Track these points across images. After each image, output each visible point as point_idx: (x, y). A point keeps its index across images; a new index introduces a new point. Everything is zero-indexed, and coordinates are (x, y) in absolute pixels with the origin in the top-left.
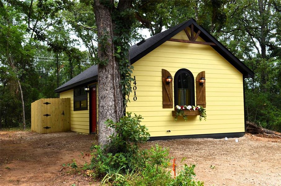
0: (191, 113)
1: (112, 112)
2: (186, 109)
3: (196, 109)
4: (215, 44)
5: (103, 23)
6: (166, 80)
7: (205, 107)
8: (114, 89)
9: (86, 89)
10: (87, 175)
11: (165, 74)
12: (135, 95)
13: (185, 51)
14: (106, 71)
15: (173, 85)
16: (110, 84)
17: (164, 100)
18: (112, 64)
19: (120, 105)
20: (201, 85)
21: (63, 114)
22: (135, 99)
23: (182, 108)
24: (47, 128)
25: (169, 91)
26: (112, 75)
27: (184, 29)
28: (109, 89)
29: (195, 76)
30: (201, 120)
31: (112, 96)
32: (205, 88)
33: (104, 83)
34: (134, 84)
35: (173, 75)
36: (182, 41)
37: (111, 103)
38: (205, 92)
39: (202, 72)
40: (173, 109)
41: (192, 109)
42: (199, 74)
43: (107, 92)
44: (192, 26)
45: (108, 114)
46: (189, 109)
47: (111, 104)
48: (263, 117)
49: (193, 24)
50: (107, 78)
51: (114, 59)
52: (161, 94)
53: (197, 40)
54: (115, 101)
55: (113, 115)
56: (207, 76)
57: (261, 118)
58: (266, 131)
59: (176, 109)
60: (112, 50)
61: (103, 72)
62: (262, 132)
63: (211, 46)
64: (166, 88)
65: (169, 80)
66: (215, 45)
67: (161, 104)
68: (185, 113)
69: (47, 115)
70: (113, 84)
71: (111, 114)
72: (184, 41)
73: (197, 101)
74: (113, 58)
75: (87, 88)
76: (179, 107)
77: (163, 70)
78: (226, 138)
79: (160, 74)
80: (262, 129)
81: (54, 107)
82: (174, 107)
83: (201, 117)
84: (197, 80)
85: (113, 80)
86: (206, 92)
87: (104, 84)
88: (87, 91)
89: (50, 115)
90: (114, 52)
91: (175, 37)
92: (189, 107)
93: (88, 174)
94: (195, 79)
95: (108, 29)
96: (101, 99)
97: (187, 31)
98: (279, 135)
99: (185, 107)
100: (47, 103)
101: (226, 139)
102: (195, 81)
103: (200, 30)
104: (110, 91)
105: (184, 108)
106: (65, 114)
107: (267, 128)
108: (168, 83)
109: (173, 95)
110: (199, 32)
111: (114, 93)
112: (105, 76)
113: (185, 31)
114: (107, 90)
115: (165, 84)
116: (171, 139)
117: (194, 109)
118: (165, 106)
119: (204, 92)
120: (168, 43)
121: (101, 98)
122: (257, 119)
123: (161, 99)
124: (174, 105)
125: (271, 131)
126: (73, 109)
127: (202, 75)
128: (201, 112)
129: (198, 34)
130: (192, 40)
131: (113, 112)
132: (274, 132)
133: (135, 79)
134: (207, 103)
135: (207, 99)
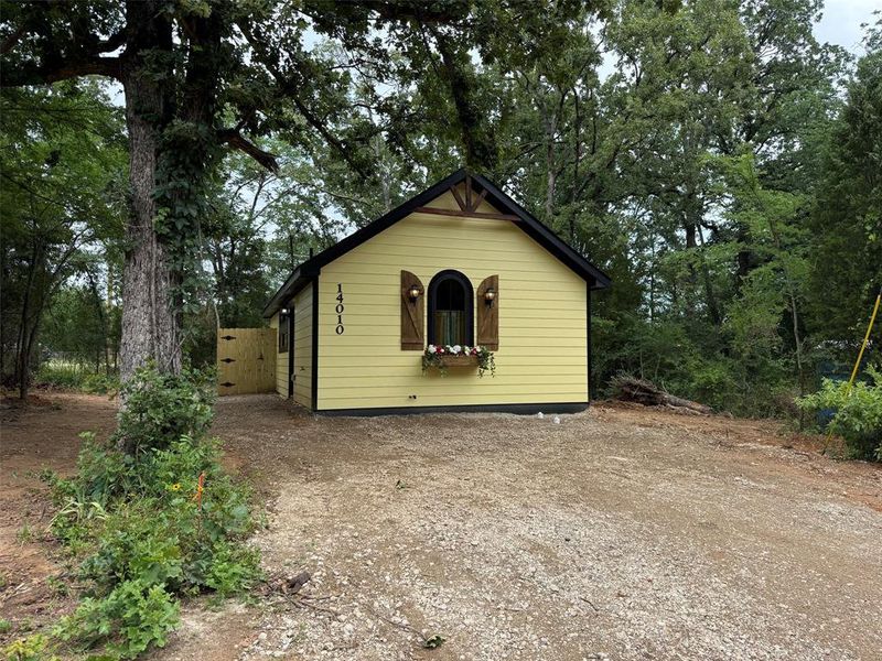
0: (460, 361)
1: (142, 357)
2: (448, 353)
3: (471, 353)
4: (520, 217)
6: (408, 292)
7: (497, 350)
8: (151, 304)
9: (284, 311)
11: (408, 281)
12: (340, 322)
13: (453, 233)
14: (135, 264)
15: (426, 304)
16: (142, 294)
17: (404, 334)
18: (149, 248)
20: (489, 304)
21: (261, 358)
22: (340, 330)
23: (438, 350)
24: (228, 385)
25: (416, 317)
26: (148, 274)
27: (452, 189)
28: (139, 304)
29: (476, 285)
30: (481, 375)
31: (146, 321)
32: (497, 309)
34: (339, 301)
35: (426, 283)
36: (444, 212)
37: (143, 337)
38: (497, 318)
39: (492, 277)
40: (422, 353)
41: (463, 352)
42: (484, 282)
43: (135, 312)
44: (469, 182)
45: (134, 361)
46: (456, 353)
48: (672, 372)
49: (471, 178)
50: (135, 280)
51: (154, 236)
52: (397, 321)
53: (478, 211)
54: (152, 332)
56: (501, 284)
57: (669, 372)
59: (427, 352)
60: (151, 218)
61: (129, 266)
62: (664, 403)
63: (516, 222)
64: (409, 308)
65: (415, 292)
66: (520, 220)
67: (397, 340)
68: (446, 360)
69: (228, 361)
70: (150, 295)
72: (448, 212)
73: (478, 337)
76: (433, 349)
77: (403, 272)
78: (540, 413)
79: (397, 281)
80: (667, 396)
81: (242, 344)
82: (425, 348)
83: (482, 370)
84: (481, 294)
85: (150, 284)
86: (499, 319)
89: (235, 360)
91: (432, 205)
92: (456, 349)
94: (475, 291)
97: (456, 191)
99: (446, 349)
100: (229, 338)
102: (475, 296)
103: (486, 189)
104: (142, 309)
105: (443, 351)
106: (264, 359)
107: (677, 393)
108: (413, 300)
109: (426, 324)
110: (484, 193)
111: (151, 314)
113: (453, 192)
115: (408, 301)
116: (418, 413)
117: (467, 352)
118: (405, 346)
119: (495, 317)
120: (415, 216)
122: (661, 373)
123: (397, 331)
124: (425, 344)
126: (277, 349)
127: (491, 284)
128: (481, 360)
129: (481, 196)
130: (468, 210)
132: (689, 403)
133: (340, 291)
134: (501, 341)
135: (501, 332)
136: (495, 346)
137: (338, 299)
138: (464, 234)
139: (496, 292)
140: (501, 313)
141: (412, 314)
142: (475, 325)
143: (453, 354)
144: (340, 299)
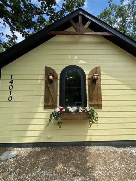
0: (77, 117)
2: (67, 111)
3: (84, 112)
6: (48, 77)
11: (49, 71)
12: (11, 95)
17: (46, 100)
20: (94, 81)
22: (10, 99)
23: (61, 110)
29: (87, 72)
32: (100, 85)
34: (11, 83)
35: (59, 73)
38: (101, 90)
39: (97, 67)
41: (78, 111)
42: (92, 70)
49: (81, 14)
52: (43, 93)
64: (49, 86)
65: (51, 77)
67: (42, 105)
73: (89, 101)
76: (57, 110)
77: (46, 67)
82: (58, 107)
92: (73, 109)
94: (87, 76)
102: (87, 78)
105: (64, 110)
108: (51, 81)
110: (89, 22)
115: (49, 82)
117: (81, 111)
118: (46, 107)
123: (42, 98)
124: (58, 105)
127: (97, 71)
128: (90, 116)
133: (12, 78)
134: (104, 103)
135: (103, 98)
136: (100, 106)
137: (10, 82)
138: (80, 47)
139: (99, 75)
141: (50, 89)
143: (71, 112)
144: (12, 82)
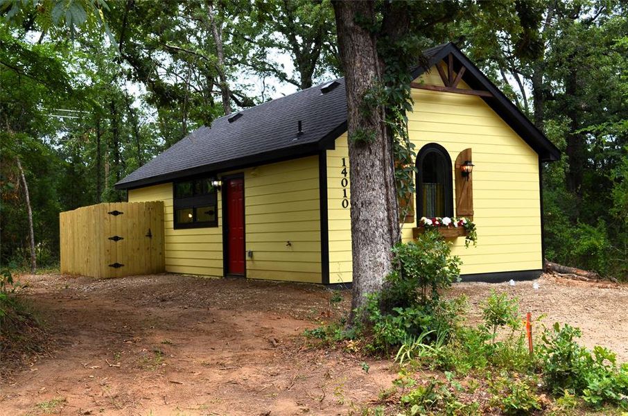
0: (450, 233)
1: (383, 231)
2: (441, 225)
3: (459, 224)
4: (491, 93)
5: (361, 61)
7: (472, 220)
8: (387, 186)
9: (216, 183)
10: (351, 350)
12: (345, 196)
13: (433, 108)
14: (371, 153)
15: (414, 177)
16: (379, 178)
18: (380, 139)
19: (396, 217)
20: (465, 176)
21: (150, 235)
22: (345, 205)
23: (434, 222)
24: (117, 266)
26: (383, 161)
27: (436, 65)
28: (377, 187)
29: (454, 157)
30: (467, 245)
31: (383, 201)
32: (471, 182)
33: (367, 176)
34: (344, 175)
35: (414, 157)
36: (432, 88)
37: (383, 215)
39: (466, 150)
40: (414, 225)
41: (452, 224)
42: (461, 154)
43: (374, 193)
44: (451, 59)
45: (377, 234)
46: (447, 224)
47: (382, 217)
49: (453, 54)
50: (373, 166)
51: (385, 129)
53: (458, 87)
54: (388, 210)
55: (386, 237)
56: (475, 158)
58: (557, 268)
59: (420, 223)
60: (381, 114)
61: (364, 154)
63: (483, 97)
66: (490, 95)
68: (441, 233)
69: (116, 239)
70: (385, 179)
71: (383, 235)
72: (436, 88)
73: (456, 209)
74: (382, 129)
75: (218, 180)
76: (428, 221)
78: (512, 280)
80: (550, 264)
81: (129, 220)
82: (415, 220)
83: (468, 240)
84: (458, 167)
85: (385, 170)
86: (473, 191)
87: (368, 178)
88: (216, 188)
89: (123, 239)
90: (384, 116)
92: (446, 221)
93: (352, 348)
94: (453, 163)
95: (372, 73)
96: (362, 206)
97: (441, 67)
98: (585, 276)
99: (439, 221)
100: (116, 213)
101: (512, 282)
102: (453, 169)
103: (465, 66)
104: (379, 190)
105: (437, 223)
106: (153, 237)
109: (415, 197)
110: (463, 70)
111: (387, 194)
112: (369, 164)
113: (437, 67)
114: (373, 190)
117: (456, 223)
119: (469, 190)
121: (362, 204)
124: (415, 217)
125: (566, 268)
126: (171, 224)
127: (466, 157)
128: (468, 231)
129: (460, 74)
130: (449, 85)
131: (385, 231)
132: (574, 270)
133: (344, 165)
134: (475, 213)
135: (475, 205)
136: (470, 215)
137: (342, 173)
138: (441, 109)
139: (470, 165)
140: (475, 185)
142: (454, 197)
143: (445, 225)
144: (345, 173)
